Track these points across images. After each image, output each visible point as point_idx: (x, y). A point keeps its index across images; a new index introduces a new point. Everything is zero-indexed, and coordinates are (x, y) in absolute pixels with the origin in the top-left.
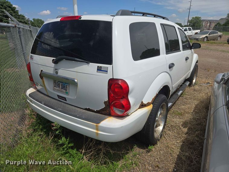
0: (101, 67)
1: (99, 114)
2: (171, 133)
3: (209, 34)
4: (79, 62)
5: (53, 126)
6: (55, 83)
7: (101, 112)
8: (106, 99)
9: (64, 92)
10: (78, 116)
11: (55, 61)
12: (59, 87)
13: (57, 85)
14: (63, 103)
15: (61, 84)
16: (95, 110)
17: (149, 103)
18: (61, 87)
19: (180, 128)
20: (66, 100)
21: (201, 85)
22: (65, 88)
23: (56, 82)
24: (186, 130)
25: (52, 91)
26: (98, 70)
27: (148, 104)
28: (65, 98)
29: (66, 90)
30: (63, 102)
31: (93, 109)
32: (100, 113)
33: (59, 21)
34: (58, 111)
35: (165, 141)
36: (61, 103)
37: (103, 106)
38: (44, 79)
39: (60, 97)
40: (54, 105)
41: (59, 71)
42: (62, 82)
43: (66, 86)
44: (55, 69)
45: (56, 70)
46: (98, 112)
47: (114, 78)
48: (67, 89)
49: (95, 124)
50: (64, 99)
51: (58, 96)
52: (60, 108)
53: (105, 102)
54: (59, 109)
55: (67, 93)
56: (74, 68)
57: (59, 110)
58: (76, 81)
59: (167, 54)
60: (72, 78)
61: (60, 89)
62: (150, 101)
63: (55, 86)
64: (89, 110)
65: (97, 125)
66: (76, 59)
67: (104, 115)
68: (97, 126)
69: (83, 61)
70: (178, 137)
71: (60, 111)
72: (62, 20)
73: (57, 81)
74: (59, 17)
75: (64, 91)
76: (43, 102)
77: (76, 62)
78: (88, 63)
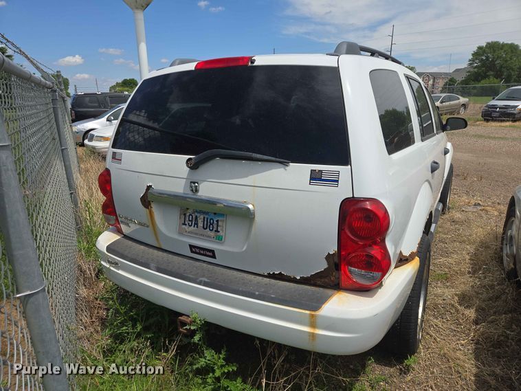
0: (321, 171)
1: (309, 287)
2: (440, 324)
3: (442, 102)
4: (260, 163)
5: (184, 324)
6: (185, 214)
7: (312, 282)
8: (333, 248)
9: (210, 237)
10: (257, 293)
11: (193, 161)
12: (196, 224)
13: (192, 221)
14: (205, 265)
15: (202, 217)
16: (298, 278)
17: (412, 253)
18: (200, 224)
19: (457, 311)
20: (214, 257)
21: (464, 209)
22: (215, 226)
23: (188, 214)
24: (471, 313)
25: (176, 236)
26: (312, 178)
27: (412, 256)
28: (213, 251)
29: (217, 231)
30: (204, 261)
31: (291, 274)
32: (310, 285)
33: (193, 69)
34: (200, 284)
35: (434, 343)
36: (198, 264)
37: (323, 266)
38: (154, 207)
39: (197, 251)
40: (185, 270)
41: (200, 186)
42: (204, 213)
43: (217, 221)
44: (191, 182)
45: (194, 183)
46: (304, 281)
47: (355, 196)
48: (219, 229)
49: (307, 312)
50: (211, 254)
51: (191, 247)
52: (203, 276)
53: (329, 257)
54: (201, 279)
55: (219, 239)
56: (247, 177)
57: (201, 281)
58: (251, 207)
59: (422, 141)
60: (239, 202)
61: (200, 230)
62: (415, 250)
63: (184, 224)
64: (280, 277)
65: (313, 313)
66: (255, 155)
67: (321, 289)
68: (312, 316)
69: (273, 159)
70: (458, 332)
71: (206, 284)
72: (199, 67)
73: (190, 211)
74: (178, 62)
75: (212, 234)
76: (152, 265)
77: (252, 163)
78: (285, 164)
